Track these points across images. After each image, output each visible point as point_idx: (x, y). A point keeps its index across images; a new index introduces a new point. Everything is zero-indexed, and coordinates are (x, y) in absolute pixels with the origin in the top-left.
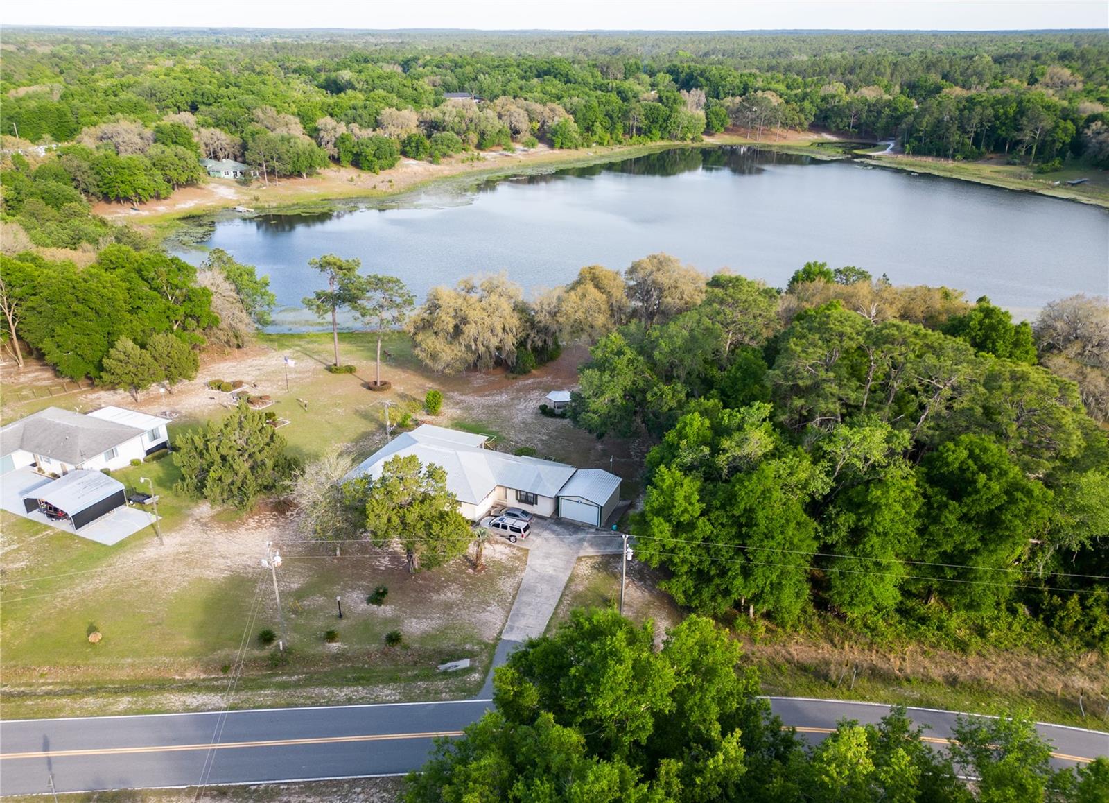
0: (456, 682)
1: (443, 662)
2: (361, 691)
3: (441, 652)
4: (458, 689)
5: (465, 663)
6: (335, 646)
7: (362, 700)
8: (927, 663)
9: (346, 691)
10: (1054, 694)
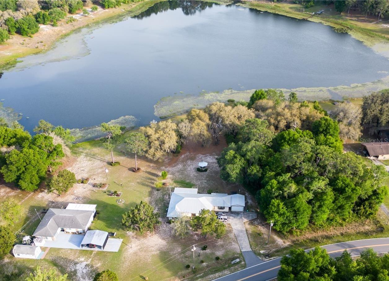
0: (239, 265)
1: (232, 261)
2: (220, 274)
3: (230, 259)
4: (241, 267)
5: (238, 260)
6: (204, 264)
7: (222, 276)
8: (336, 231)
9: (217, 275)
10: (362, 232)
